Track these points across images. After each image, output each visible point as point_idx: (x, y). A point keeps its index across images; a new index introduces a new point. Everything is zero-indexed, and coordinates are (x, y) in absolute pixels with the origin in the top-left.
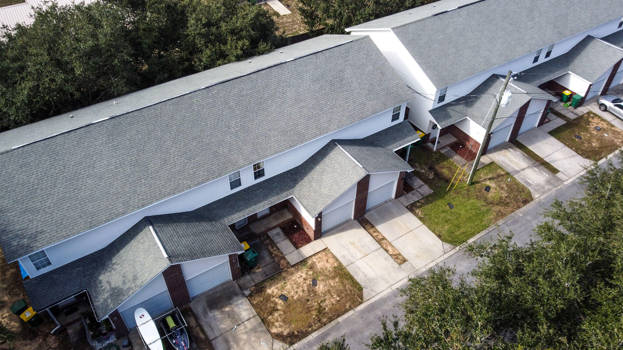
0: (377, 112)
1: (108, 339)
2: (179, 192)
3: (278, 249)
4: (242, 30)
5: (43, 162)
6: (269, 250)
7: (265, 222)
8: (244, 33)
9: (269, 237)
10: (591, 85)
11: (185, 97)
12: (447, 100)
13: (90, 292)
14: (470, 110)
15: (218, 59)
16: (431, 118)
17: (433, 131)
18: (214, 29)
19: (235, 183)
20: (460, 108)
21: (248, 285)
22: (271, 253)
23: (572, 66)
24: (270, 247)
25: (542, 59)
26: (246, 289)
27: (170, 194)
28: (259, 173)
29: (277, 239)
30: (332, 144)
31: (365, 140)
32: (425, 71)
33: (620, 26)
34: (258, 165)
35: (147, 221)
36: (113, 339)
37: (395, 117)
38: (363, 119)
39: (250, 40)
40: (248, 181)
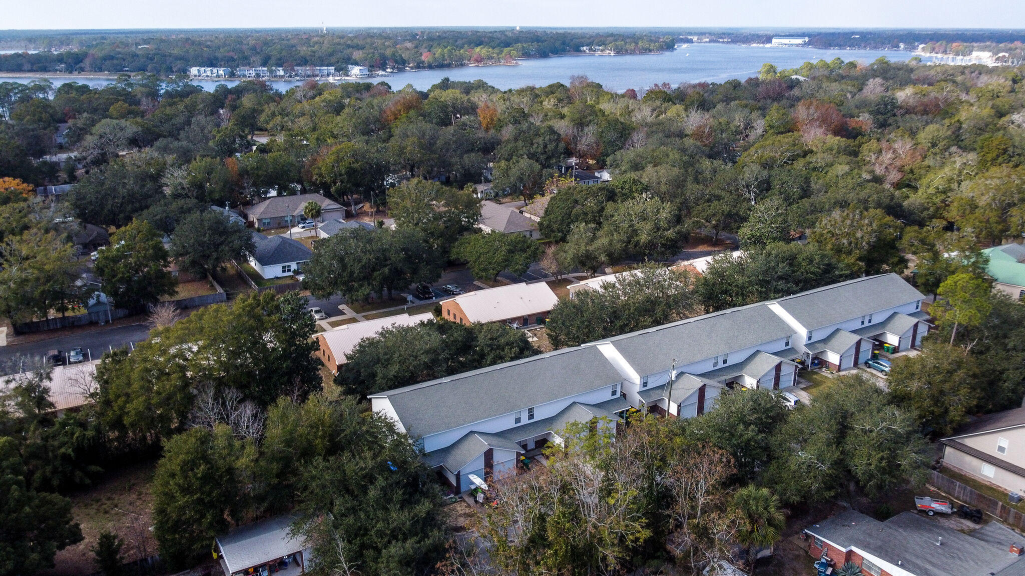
1: (450, 495)
2: (490, 417)
7: (532, 452)
9: (535, 459)
10: (759, 380)
12: (649, 386)
13: (445, 464)
14: (665, 393)
16: (638, 397)
17: (641, 409)
18: (496, 342)
19: (518, 420)
20: (657, 392)
23: (745, 371)
25: (720, 366)
27: (485, 418)
28: (531, 416)
30: (574, 403)
31: (594, 405)
32: (632, 366)
33: (787, 344)
34: (531, 411)
35: (472, 432)
36: (452, 496)
37: (614, 393)
38: (592, 390)
39: (518, 350)
40: (525, 420)
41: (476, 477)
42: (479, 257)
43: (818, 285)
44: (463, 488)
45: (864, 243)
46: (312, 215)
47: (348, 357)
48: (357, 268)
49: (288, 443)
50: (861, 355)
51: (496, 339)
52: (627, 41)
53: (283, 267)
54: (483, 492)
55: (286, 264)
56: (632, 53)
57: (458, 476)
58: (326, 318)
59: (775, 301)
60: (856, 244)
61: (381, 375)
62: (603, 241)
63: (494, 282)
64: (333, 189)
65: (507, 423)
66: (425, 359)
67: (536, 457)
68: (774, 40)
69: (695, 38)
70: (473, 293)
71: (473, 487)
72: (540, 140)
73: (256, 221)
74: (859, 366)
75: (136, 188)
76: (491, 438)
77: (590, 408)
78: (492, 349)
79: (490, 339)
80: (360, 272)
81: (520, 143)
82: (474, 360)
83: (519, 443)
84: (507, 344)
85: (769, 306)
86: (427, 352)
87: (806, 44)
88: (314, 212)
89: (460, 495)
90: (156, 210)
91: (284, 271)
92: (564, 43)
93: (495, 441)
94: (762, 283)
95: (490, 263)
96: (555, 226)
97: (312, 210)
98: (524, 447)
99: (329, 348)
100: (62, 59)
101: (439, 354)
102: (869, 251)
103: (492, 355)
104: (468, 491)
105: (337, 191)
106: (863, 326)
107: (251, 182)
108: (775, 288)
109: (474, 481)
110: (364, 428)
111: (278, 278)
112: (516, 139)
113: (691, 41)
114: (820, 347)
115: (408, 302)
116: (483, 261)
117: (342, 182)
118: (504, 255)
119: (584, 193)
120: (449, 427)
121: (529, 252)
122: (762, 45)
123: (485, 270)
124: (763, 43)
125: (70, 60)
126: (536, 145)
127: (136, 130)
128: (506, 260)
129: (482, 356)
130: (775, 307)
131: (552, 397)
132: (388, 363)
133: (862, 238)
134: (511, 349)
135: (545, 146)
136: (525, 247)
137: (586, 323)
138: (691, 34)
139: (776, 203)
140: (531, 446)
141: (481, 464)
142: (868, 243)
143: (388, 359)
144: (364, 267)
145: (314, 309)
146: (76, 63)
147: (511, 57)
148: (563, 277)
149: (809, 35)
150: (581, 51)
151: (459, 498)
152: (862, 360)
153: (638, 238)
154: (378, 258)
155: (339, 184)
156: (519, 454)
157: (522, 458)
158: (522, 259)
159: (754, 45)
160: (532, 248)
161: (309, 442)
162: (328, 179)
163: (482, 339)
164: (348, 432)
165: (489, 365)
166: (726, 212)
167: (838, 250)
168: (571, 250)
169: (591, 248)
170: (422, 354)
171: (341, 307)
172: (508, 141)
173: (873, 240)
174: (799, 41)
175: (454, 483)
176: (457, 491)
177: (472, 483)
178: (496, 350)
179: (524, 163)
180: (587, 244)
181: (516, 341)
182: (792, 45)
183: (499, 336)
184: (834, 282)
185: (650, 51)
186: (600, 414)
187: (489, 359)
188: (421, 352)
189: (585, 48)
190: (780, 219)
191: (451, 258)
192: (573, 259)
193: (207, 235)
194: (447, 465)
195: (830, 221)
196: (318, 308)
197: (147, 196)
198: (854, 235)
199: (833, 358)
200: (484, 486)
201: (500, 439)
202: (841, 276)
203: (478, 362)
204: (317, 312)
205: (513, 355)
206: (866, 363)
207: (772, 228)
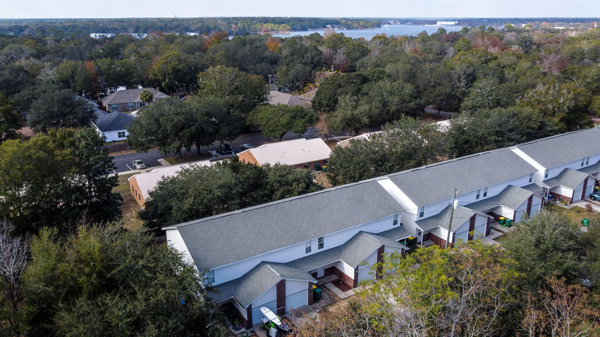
0: (384, 217)
1: (241, 329)
2: (282, 247)
3: (332, 292)
4: (300, 179)
5: (212, 229)
6: (326, 293)
7: (322, 280)
8: (301, 181)
9: (325, 287)
10: (515, 212)
11: (279, 204)
12: (425, 216)
13: (235, 297)
14: (439, 222)
15: (286, 194)
16: (416, 226)
17: (419, 237)
18: (284, 179)
19: (308, 250)
20: (433, 221)
21: (317, 307)
22: (328, 294)
23: (501, 202)
24: (327, 291)
25: (482, 198)
26: (317, 309)
27: (277, 248)
28: (321, 246)
29: (330, 288)
30: (361, 233)
31: (379, 234)
32: (410, 197)
33: (530, 181)
34: (321, 240)
35: (264, 263)
36: (243, 330)
37: (395, 223)
38: (377, 219)
39: (304, 185)
40: (315, 249)
41: (268, 310)
42: (268, 121)
43: (536, 138)
44: (255, 321)
45: (565, 107)
46: (146, 99)
47: (151, 194)
48: (169, 127)
49: (50, 280)
50: (587, 189)
51: (284, 176)
52: (353, 22)
53: (119, 133)
54: (276, 326)
55: (121, 131)
56: (357, 28)
57: (249, 310)
58: (146, 168)
59: (515, 147)
60: (559, 108)
61: (176, 208)
62: (364, 107)
63: (281, 138)
64: (163, 84)
65: (299, 252)
66: (218, 193)
67: (326, 285)
68: (438, 23)
69: (392, 22)
70: (264, 145)
71: (265, 321)
72: (309, 55)
73: (107, 106)
74: (585, 199)
75: (11, 78)
76: (282, 268)
77: (375, 236)
78: (281, 185)
79: (279, 176)
80: (172, 130)
81: (295, 57)
82: (265, 195)
83: (310, 272)
84: (295, 180)
85: (512, 150)
86: (221, 187)
87: (456, 25)
88: (147, 97)
89: (252, 330)
90: (25, 93)
91: (120, 137)
92: (316, 23)
93: (287, 271)
94: (499, 133)
95: (277, 126)
96: (324, 102)
97: (146, 96)
98: (314, 275)
99: (139, 188)
100: (12, 29)
101: (231, 189)
102: (568, 114)
103: (281, 191)
104: (260, 324)
105: (166, 85)
106: (583, 167)
107: (104, 79)
108: (508, 138)
109: (266, 314)
110: (141, 263)
111: (114, 141)
112: (292, 55)
113: (390, 24)
114: (555, 184)
115: (213, 156)
116: (271, 124)
117: (170, 79)
118: (288, 119)
119: (345, 78)
120: (240, 258)
121: (307, 118)
122: (431, 25)
123: (273, 131)
124: (432, 24)
125: (16, 30)
126: (306, 58)
127: (32, 52)
128: (288, 124)
129: (273, 192)
130: (516, 150)
131: (340, 227)
132: (184, 196)
133: (563, 103)
134: (298, 185)
135: (313, 59)
136: (304, 115)
137: (362, 164)
138: (389, 20)
139: (491, 82)
140: (321, 274)
141: (273, 296)
142: (568, 107)
143: (184, 194)
144: (175, 126)
145: (136, 161)
146: (20, 32)
147: (285, 29)
148: (332, 138)
149: (458, 20)
150: (326, 27)
151: (251, 332)
152: (587, 194)
153: (389, 108)
154: (187, 119)
155: (167, 80)
156: (311, 284)
157: (314, 287)
158: (301, 123)
159: (427, 25)
160: (309, 115)
161: (74, 279)
162: (160, 77)
163: (271, 178)
164: (122, 267)
165: (279, 199)
166: (448, 94)
167: (545, 113)
168: (339, 114)
169: (356, 112)
170: (216, 188)
171: (159, 160)
172: (287, 57)
173: (573, 104)
174: (453, 23)
175: (246, 317)
176: (249, 324)
177: (264, 316)
178: (284, 186)
179: (299, 67)
180: (352, 110)
181: (302, 178)
182: (448, 25)
183: (287, 174)
184: (546, 136)
185: (367, 27)
186: (385, 242)
187: (279, 193)
188: (215, 186)
189: (329, 26)
190: (494, 94)
191: (247, 124)
192: (341, 121)
193: (56, 107)
194: (238, 298)
195: (536, 92)
196: (140, 161)
197: (19, 83)
198: (557, 102)
199: (566, 192)
200: (277, 321)
201: (293, 269)
202: (551, 131)
203: (269, 197)
204: (139, 163)
205: (301, 190)
206: (591, 196)
207: (489, 100)
